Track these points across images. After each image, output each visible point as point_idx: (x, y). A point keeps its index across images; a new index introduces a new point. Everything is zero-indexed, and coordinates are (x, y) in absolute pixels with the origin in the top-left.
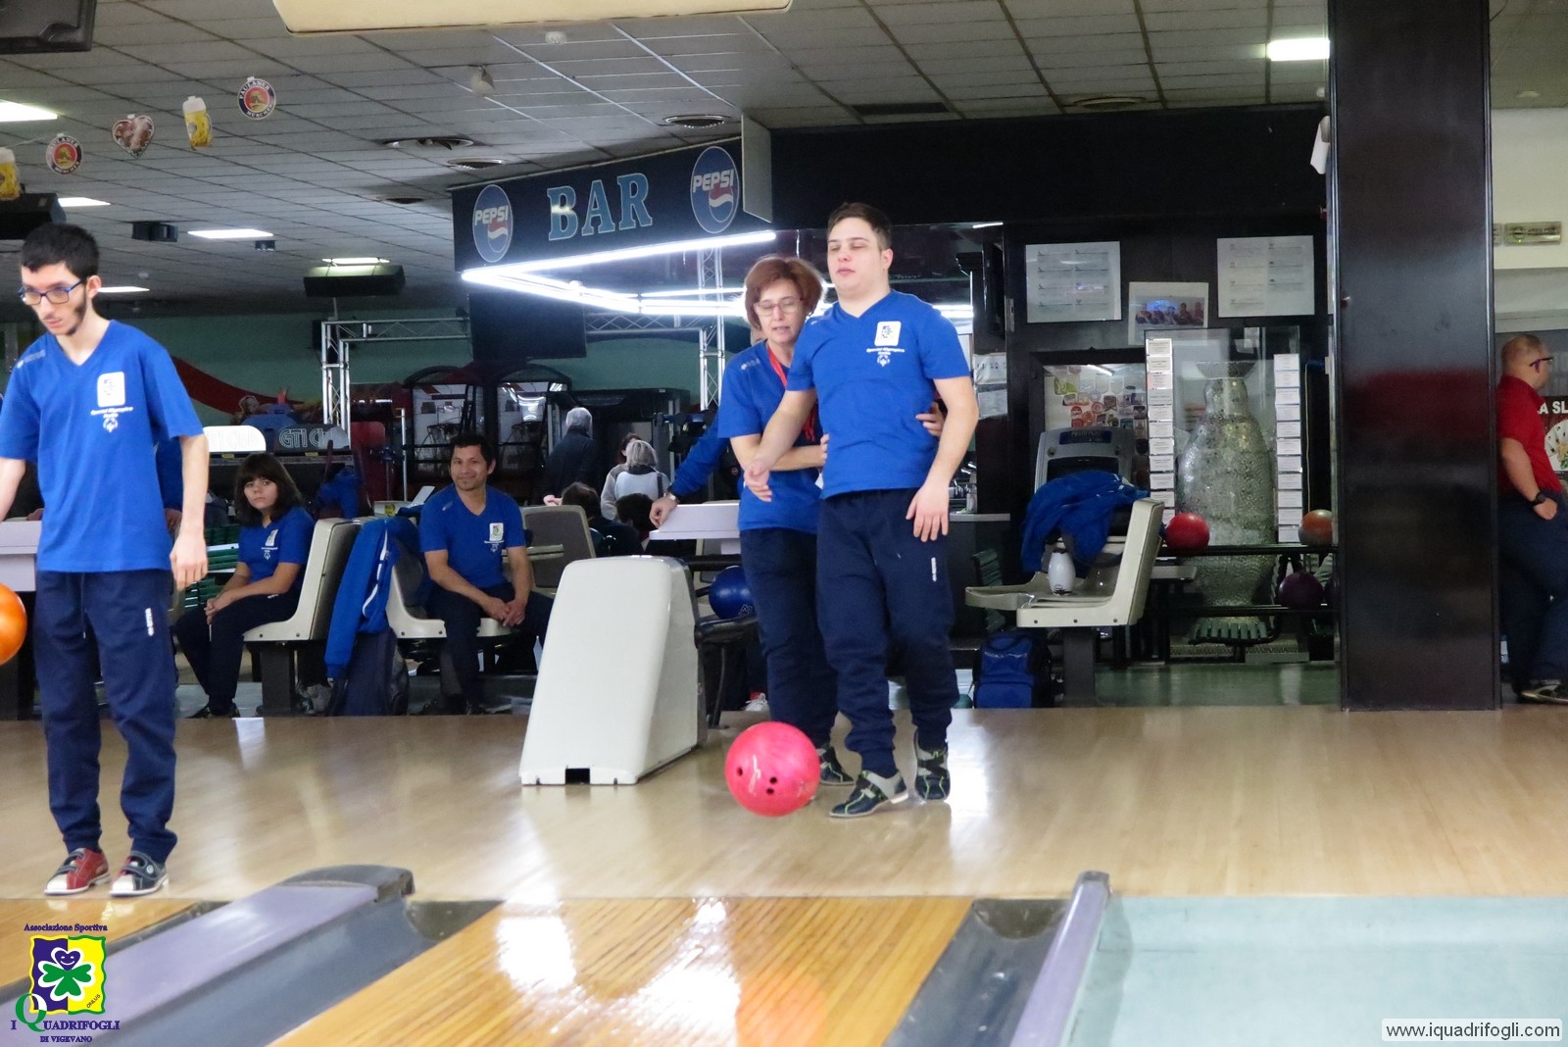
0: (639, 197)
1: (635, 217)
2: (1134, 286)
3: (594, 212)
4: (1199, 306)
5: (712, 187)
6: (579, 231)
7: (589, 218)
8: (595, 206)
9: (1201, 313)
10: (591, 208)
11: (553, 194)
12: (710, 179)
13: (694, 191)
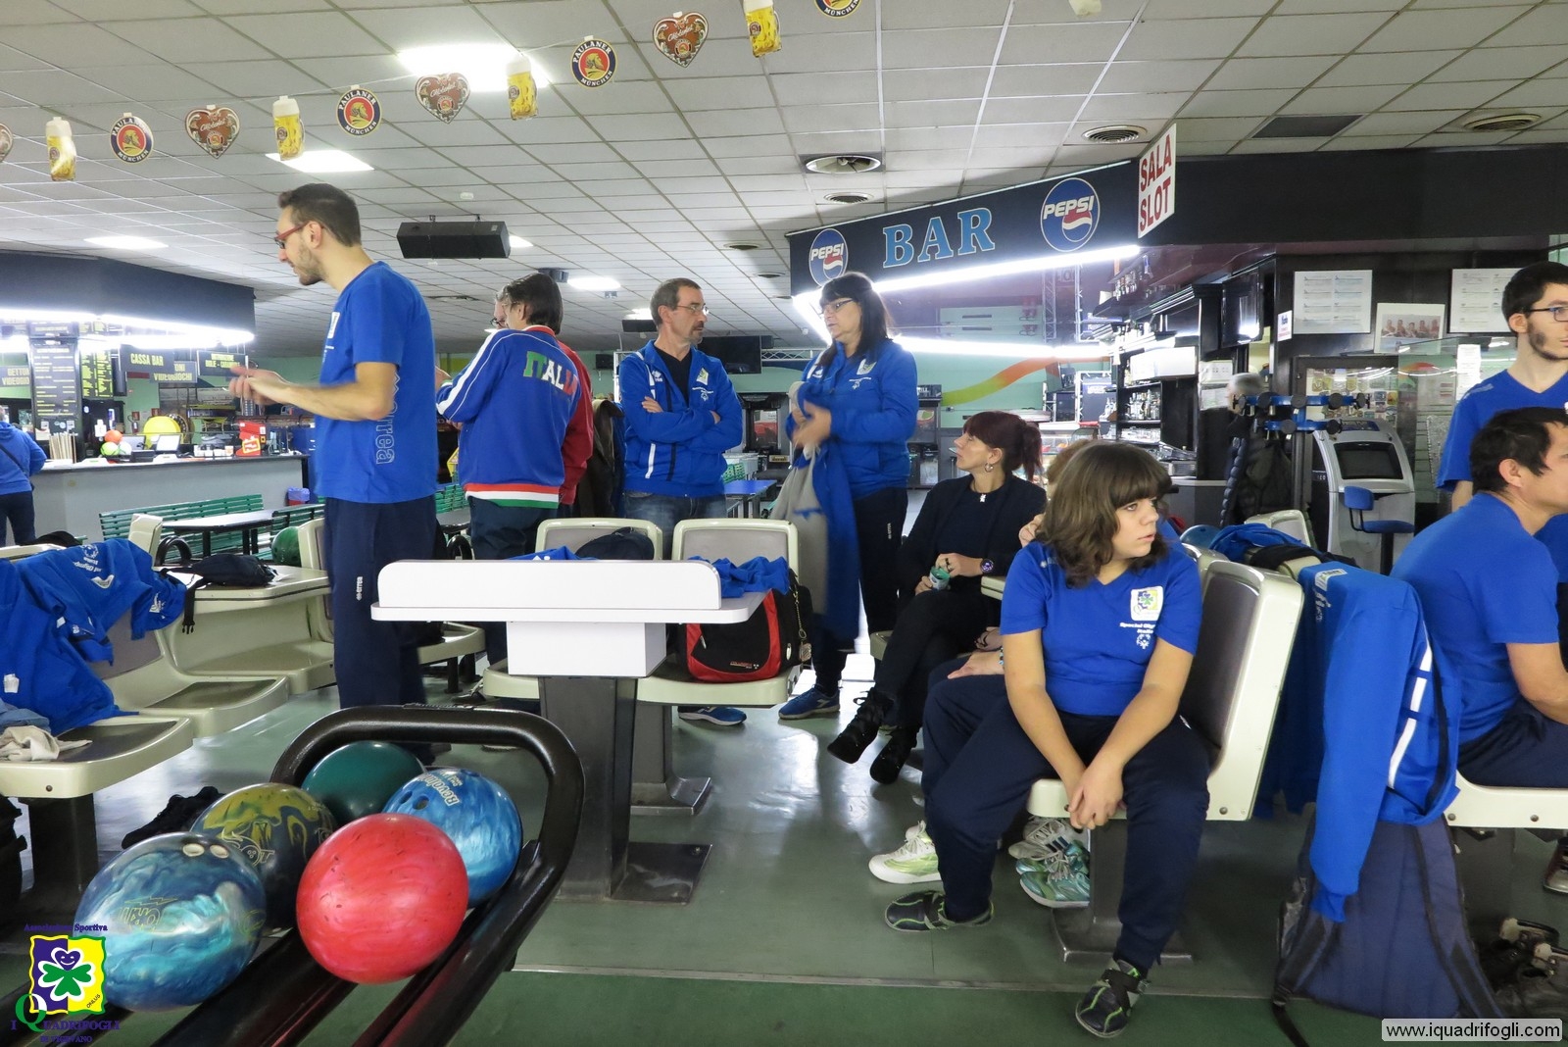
0: (981, 228)
1: (975, 243)
2: (1380, 306)
3: (933, 243)
4: (1435, 322)
5: (1067, 213)
6: (915, 258)
7: (925, 248)
8: (933, 238)
9: (1436, 329)
10: (928, 238)
11: (891, 232)
12: (1065, 206)
13: (1045, 217)
